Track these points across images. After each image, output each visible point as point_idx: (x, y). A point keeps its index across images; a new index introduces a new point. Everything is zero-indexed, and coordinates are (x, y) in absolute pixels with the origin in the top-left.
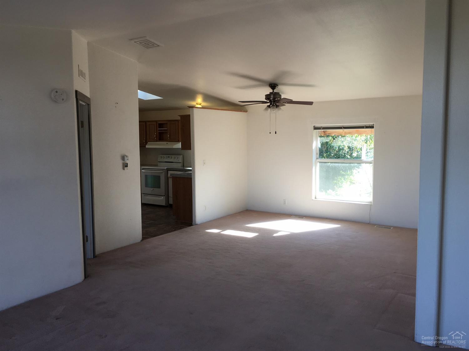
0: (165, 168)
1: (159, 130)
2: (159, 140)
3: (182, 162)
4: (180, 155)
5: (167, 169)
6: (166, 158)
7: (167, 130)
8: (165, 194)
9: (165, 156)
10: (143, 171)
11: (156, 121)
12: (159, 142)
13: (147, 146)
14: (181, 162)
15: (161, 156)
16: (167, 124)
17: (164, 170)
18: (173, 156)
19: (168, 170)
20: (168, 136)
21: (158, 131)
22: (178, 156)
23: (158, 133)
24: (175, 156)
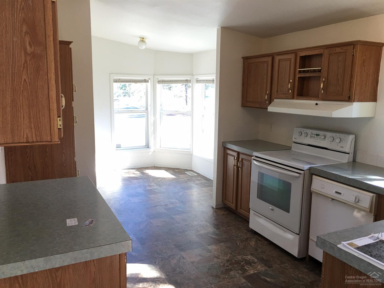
0: (306, 167)
1: (300, 72)
2: (298, 95)
3: (352, 151)
4: (349, 133)
5: (310, 169)
6: (311, 137)
7: (319, 71)
8: (300, 232)
9: (309, 131)
10: (255, 162)
11: (295, 52)
12: (297, 99)
13: (271, 109)
14: (347, 151)
15: (300, 129)
16: (321, 55)
17: (302, 172)
18: (329, 134)
19: (313, 173)
20: (322, 85)
21: (298, 75)
22: (342, 136)
23: (297, 78)
24: (334, 135)
